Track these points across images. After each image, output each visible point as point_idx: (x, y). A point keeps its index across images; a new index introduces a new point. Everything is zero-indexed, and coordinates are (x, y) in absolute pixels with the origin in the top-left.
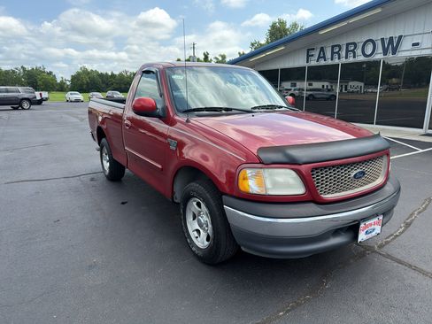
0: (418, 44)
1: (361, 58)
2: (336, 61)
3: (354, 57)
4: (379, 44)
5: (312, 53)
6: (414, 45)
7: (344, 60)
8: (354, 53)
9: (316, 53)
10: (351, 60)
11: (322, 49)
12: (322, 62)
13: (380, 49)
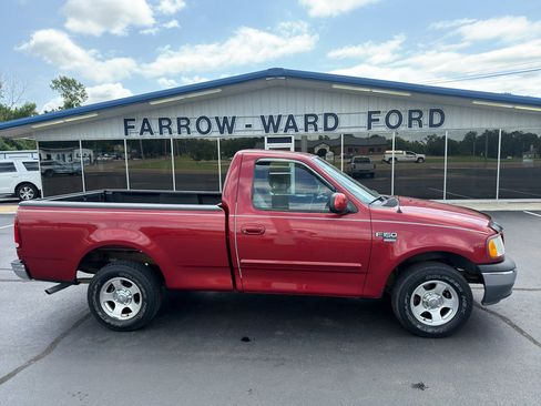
0: (250, 126)
1: (195, 135)
2: (166, 135)
3: (189, 133)
4: (214, 122)
5: (130, 124)
6: (247, 126)
7: (176, 135)
8: (188, 130)
9: (138, 125)
10: (184, 135)
11: (145, 121)
12: (147, 136)
13: (215, 127)
